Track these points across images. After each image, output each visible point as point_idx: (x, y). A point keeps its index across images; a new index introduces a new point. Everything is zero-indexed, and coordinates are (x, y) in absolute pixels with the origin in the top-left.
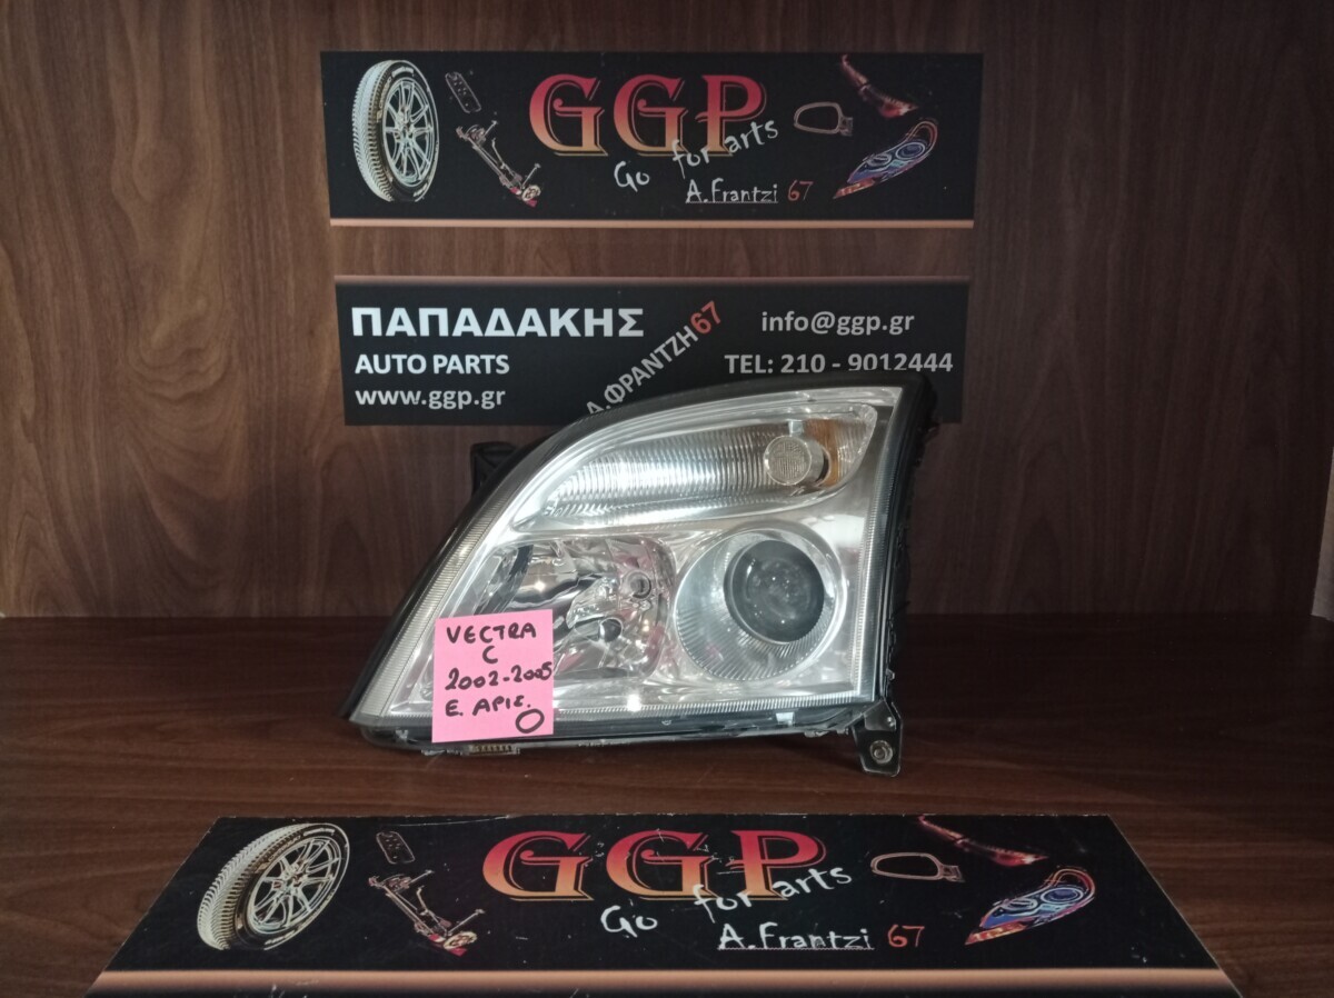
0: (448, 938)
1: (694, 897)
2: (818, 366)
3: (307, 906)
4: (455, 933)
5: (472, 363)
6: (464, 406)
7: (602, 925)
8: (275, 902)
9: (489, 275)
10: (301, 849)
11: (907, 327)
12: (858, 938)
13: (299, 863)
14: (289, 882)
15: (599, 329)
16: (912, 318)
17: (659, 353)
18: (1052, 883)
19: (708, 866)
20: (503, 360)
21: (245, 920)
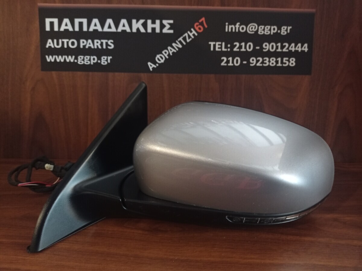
2: (250, 48)
5: (97, 44)
6: (94, 63)
11: (289, 31)
15: (154, 29)
16: (291, 27)
17: (180, 41)
20: (111, 42)
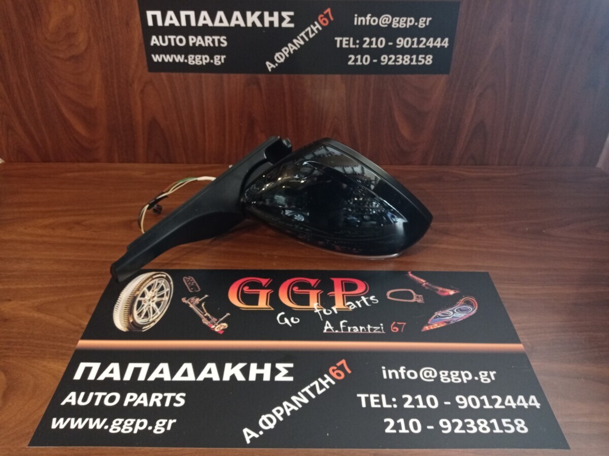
0: (216, 326)
1: (314, 309)
2: (381, 44)
3: (158, 310)
4: (219, 324)
5: (208, 41)
6: (206, 63)
7: (277, 321)
8: (145, 309)
10: (153, 284)
11: (428, 24)
12: (379, 328)
13: (153, 291)
14: (149, 300)
15: (271, 23)
16: (430, 19)
17: (302, 36)
18: (460, 305)
19: (321, 295)
20: (224, 39)
21: (133, 318)
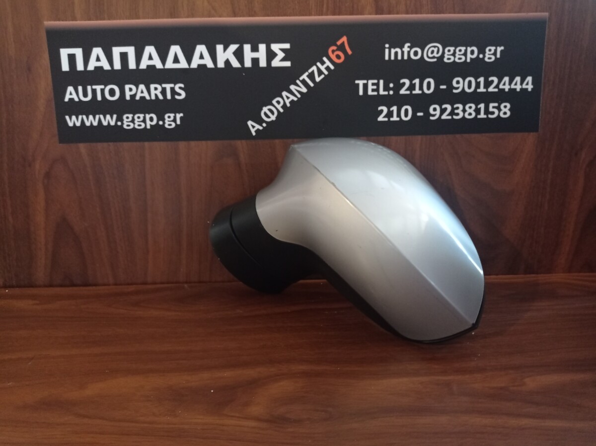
2: (429, 88)
5: (156, 91)
6: (151, 125)
9: (168, 18)
11: (498, 56)
15: (255, 61)
16: (502, 48)
17: (304, 80)
20: (180, 88)
